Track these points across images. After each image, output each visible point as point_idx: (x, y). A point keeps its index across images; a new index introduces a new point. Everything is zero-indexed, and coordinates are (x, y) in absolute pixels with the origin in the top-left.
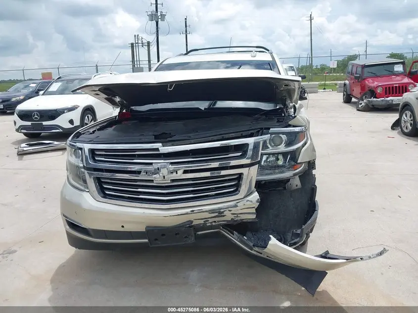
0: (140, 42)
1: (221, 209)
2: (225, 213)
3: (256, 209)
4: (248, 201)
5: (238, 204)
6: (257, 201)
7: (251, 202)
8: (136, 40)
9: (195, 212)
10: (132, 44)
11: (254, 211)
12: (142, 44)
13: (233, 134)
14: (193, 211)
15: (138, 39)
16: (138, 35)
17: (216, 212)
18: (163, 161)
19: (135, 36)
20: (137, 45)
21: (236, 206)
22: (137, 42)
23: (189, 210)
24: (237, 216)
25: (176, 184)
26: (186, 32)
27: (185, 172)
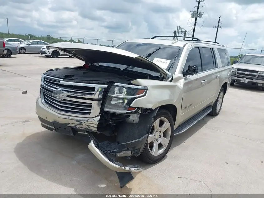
0: (180, 30)
1: (81, 120)
2: (83, 123)
3: (97, 126)
4: (93, 120)
5: (89, 120)
6: (98, 121)
7: (95, 121)
8: (178, 29)
9: (70, 119)
10: (175, 31)
11: (96, 126)
12: (181, 32)
13: (95, 81)
14: (69, 118)
15: (179, 28)
16: (180, 26)
17: (78, 122)
18: (60, 88)
19: (178, 26)
20: (178, 32)
21: (87, 121)
22: (178, 30)
23: (67, 117)
24: (88, 127)
25: (64, 102)
26: (218, 26)
27: (68, 96)
